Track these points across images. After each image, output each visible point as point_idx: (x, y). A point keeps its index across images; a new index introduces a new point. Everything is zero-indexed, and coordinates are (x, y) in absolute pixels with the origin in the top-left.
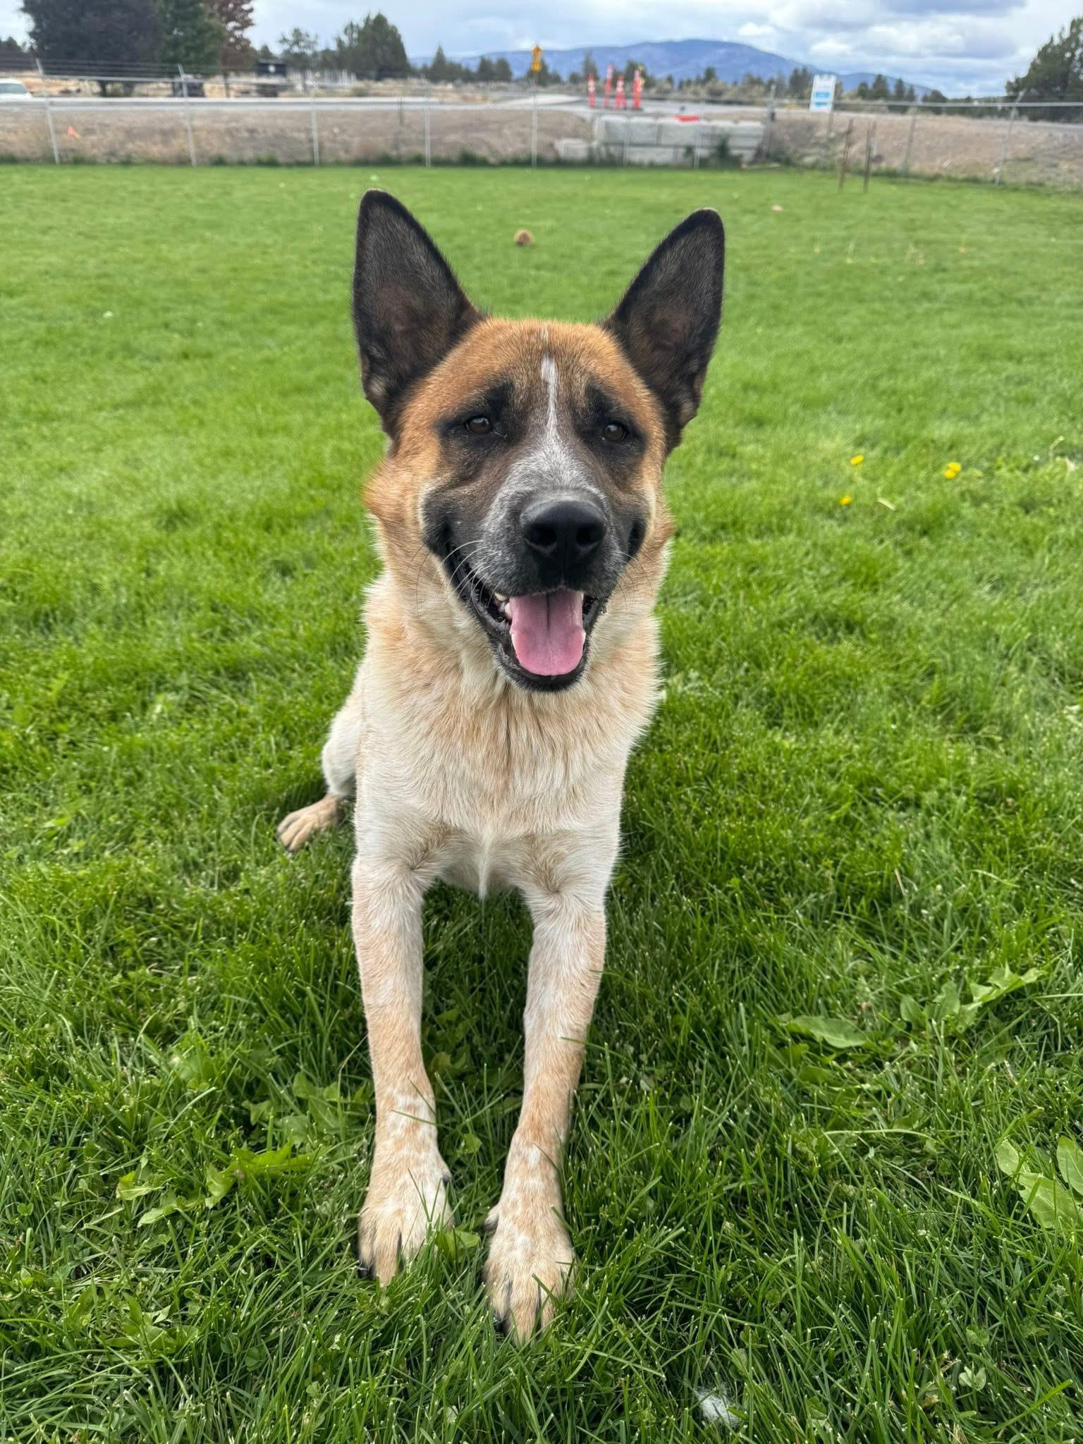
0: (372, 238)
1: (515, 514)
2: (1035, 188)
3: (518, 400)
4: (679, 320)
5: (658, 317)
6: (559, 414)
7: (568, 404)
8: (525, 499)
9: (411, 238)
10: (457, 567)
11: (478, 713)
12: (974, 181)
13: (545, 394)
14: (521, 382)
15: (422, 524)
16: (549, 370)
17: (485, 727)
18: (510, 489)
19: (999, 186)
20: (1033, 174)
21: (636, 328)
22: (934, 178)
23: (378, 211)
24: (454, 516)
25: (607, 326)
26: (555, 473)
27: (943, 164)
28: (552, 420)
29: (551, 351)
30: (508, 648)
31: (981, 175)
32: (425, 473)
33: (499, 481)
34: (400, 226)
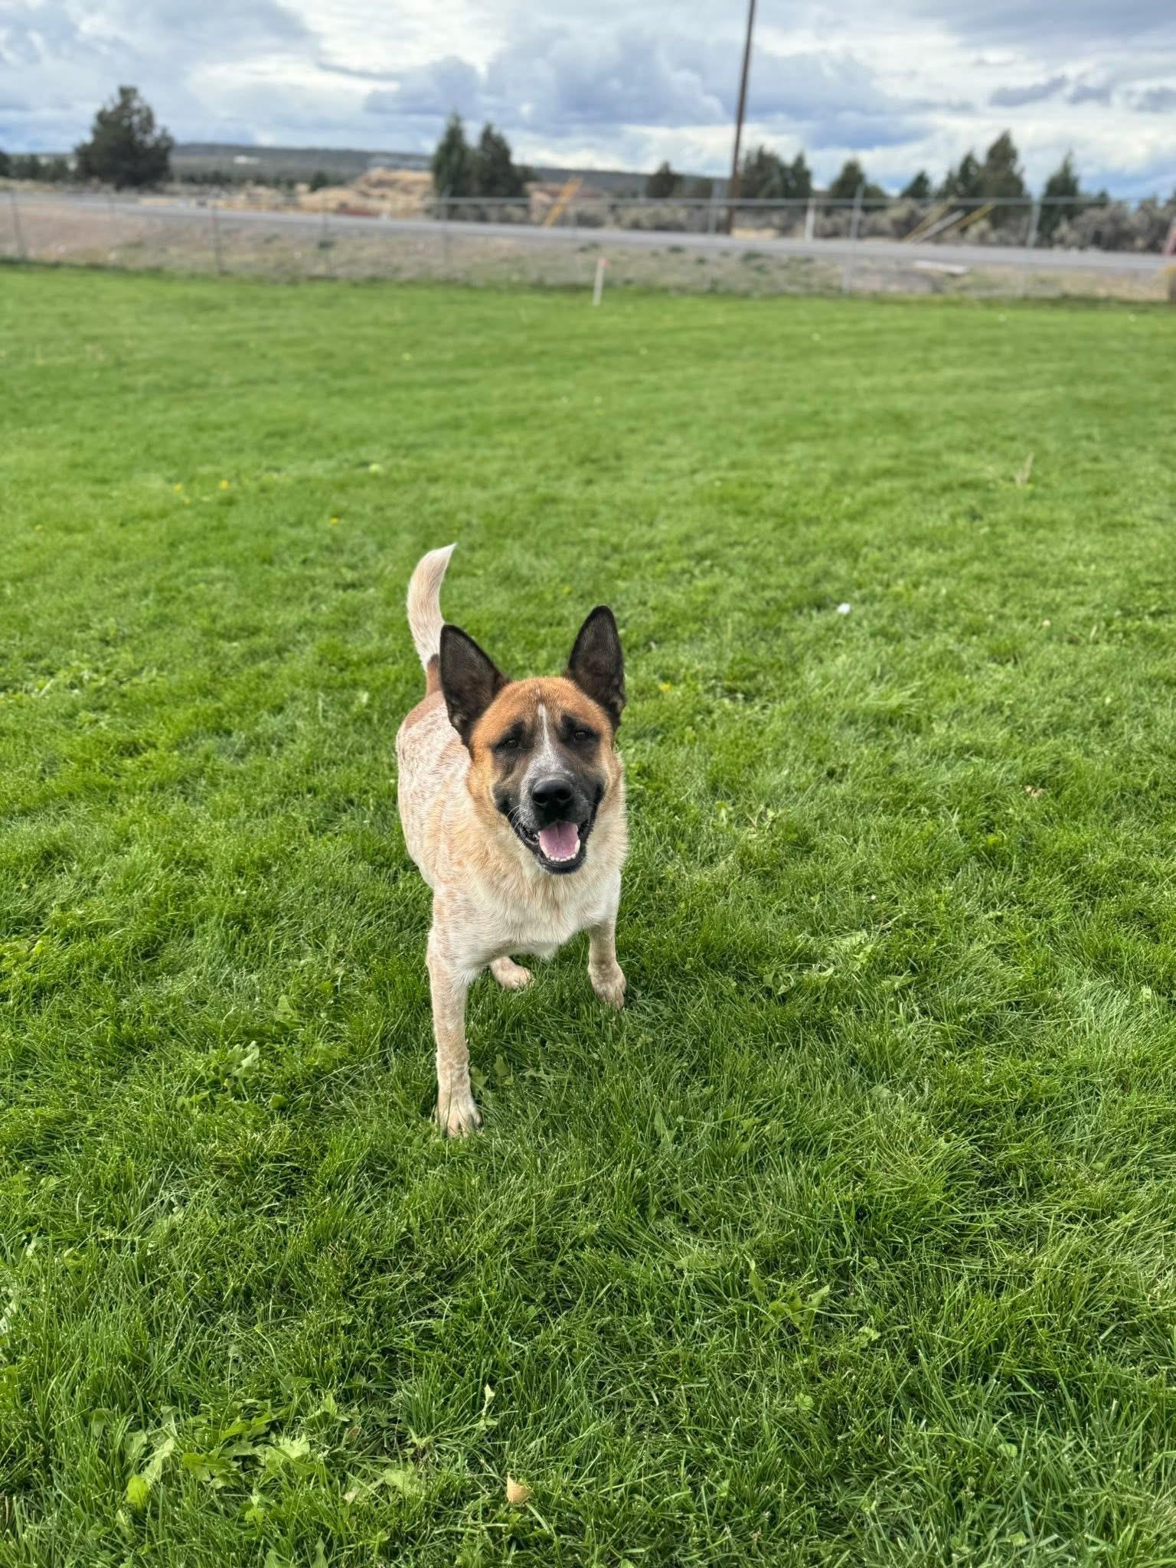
0: (449, 646)
1: (530, 790)
2: (155, 272)
3: (527, 729)
4: (604, 660)
5: (592, 661)
6: (549, 732)
7: (553, 727)
8: (533, 782)
9: (467, 645)
10: (512, 818)
11: (535, 885)
12: (96, 268)
13: (541, 724)
14: (528, 720)
15: (494, 801)
16: (542, 711)
17: (540, 891)
18: (529, 775)
19: (120, 271)
20: (146, 259)
21: (581, 671)
22: (56, 266)
23: (450, 634)
24: (508, 796)
25: (564, 675)
26: (548, 767)
27: (57, 251)
28: (546, 736)
29: (542, 700)
30: (542, 855)
31: (100, 260)
32: (488, 774)
33: (524, 771)
34: (461, 640)
